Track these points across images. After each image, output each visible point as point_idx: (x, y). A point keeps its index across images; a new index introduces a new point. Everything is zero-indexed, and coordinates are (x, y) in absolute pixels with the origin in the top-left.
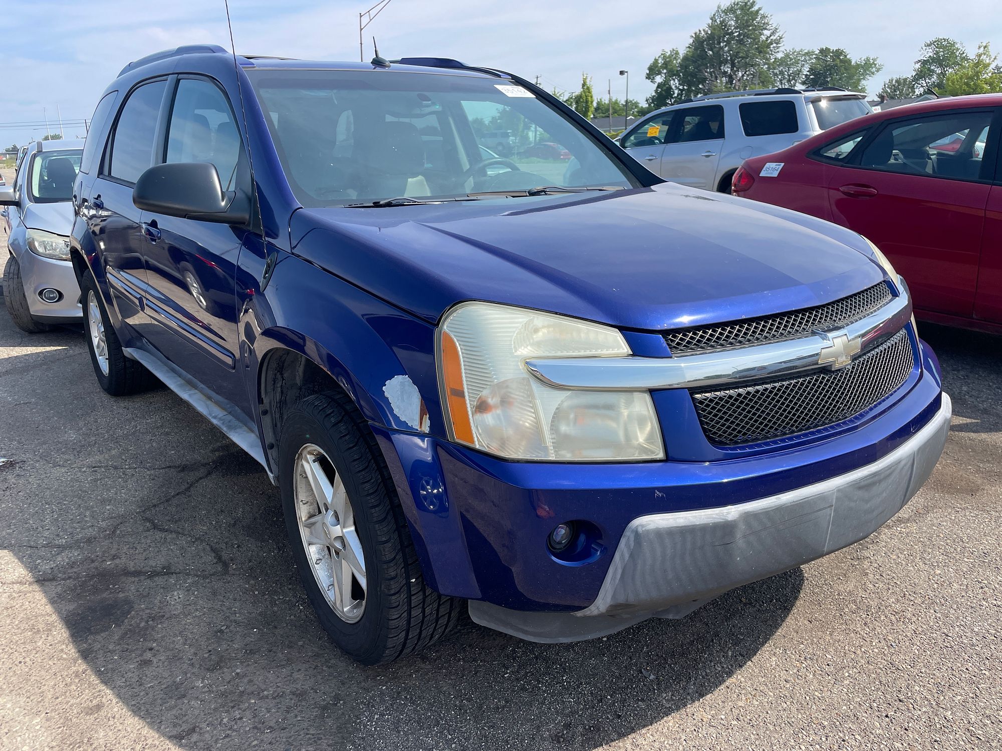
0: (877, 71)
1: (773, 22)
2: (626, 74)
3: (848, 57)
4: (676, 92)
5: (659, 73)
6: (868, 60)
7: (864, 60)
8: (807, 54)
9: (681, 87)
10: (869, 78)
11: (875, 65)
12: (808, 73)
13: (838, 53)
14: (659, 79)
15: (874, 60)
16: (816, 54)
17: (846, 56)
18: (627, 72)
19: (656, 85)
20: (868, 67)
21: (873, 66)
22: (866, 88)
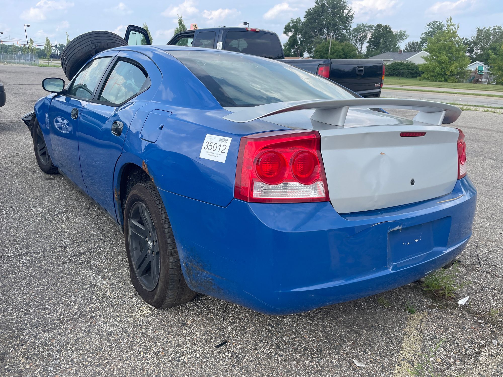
0: (406, 38)
1: (349, 6)
2: (248, 24)
3: (391, 30)
4: (299, 42)
5: (291, 31)
6: (401, 32)
7: (399, 32)
8: (369, 27)
9: (302, 39)
10: (402, 42)
11: (405, 35)
12: (371, 37)
13: (386, 28)
14: (291, 34)
15: (404, 32)
16: (375, 27)
17: (390, 29)
18: (248, 23)
19: (289, 37)
20: (402, 36)
21: (404, 35)
22: (400, 47)
